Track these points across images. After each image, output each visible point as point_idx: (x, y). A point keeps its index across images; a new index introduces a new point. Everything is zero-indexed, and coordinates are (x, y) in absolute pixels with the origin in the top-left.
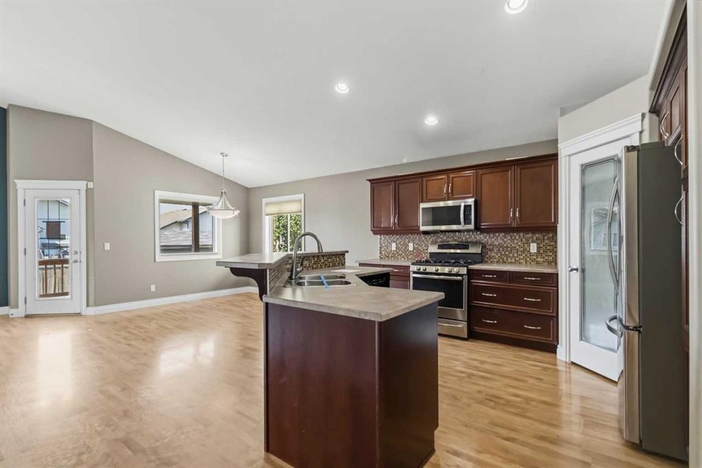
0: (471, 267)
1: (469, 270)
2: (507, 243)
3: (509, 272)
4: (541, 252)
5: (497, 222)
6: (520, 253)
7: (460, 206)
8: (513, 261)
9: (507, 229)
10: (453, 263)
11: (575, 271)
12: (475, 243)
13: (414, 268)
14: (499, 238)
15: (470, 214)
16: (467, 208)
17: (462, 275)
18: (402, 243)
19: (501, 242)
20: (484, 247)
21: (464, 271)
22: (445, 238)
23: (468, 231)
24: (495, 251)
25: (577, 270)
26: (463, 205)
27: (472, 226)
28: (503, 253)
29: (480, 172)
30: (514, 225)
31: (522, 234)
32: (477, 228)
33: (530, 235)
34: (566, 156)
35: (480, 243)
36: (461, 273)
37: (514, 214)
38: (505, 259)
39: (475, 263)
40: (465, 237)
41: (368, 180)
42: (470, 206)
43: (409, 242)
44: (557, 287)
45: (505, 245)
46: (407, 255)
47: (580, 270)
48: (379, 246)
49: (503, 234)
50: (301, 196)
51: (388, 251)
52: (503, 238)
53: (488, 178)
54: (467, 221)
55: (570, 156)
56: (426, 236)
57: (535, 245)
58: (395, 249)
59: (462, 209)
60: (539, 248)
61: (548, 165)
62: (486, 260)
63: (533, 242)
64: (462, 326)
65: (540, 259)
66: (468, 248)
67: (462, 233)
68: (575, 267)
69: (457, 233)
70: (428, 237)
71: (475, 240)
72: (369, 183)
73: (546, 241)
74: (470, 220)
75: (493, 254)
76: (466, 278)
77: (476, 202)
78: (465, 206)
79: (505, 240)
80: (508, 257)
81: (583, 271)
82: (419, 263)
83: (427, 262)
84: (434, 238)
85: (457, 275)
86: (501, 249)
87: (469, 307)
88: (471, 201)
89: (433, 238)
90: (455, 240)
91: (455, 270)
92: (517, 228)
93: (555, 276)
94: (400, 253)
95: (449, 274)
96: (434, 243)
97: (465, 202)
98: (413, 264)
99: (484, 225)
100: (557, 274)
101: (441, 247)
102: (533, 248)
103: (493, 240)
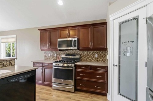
0: (76, 64)
1: (75, 65)
2: (88, 54)
3: (90, 66)
4: (99, 57)
5: (85, 46)
6: (92, 58)
7: (72, 40)
8: (90, 60)
9: (88, 49)
10: (70, 62)
11: (116, 66)
12: (78, 54)
13: (54, 64)
14: (85, 52)
15: (76, 43)
16: (75, 41)
17: (72, 67)
18: (52, 54)
19: (86, 54)
20: (80, 55)
21: (73, 65)
22: (68, 52)
23: (75, 50)
25: (117, 66)
26: (73, 40)
27: (76, 48)
29: (80, 28)
30: (91, 48)
31: (93, 51)
32: (78, 49)
33: (95, 52)
34: (112, 20)
35: (79, 54)
36: (72, 66)
37: (91, 44)
38: (87, 60)
39: (78, 61)
40: (74, 52)
41: (39, 30)
42: (76, 40)
43: (55, 53)
44: (107, 71)
46: (54, 58)
47: (118, 66)
50: (15, 36)
52: (87, 52)
53: (82, 30)
54: (75, 46)
55: (114, 20)
56: (61, 51)
57: (97, 55)
58: (50, 56)
59: (73, 41)
60: (98, 56)
61: (103, 27)
62: (81, 60)
63: (96, 54)
64: (72, 87)
65: (99, 60)
66: (75, 56)
67: (73, 51)
68: (116, 64)
70: (62, 52)
71: (77, 53)
72: (39, 31)
73: (100, 54)
74: (76, 45)
75: (84, 58)
76: (74, 68)
77: (78, 39)
78: (74, 40)
80: (88, 59)
81: (119, 66)
82: (56, 62)
83: (60, 62)
85: (71, 67)
86: (86, 56)
87: (75, 79)
88: (76, 39)
89: (63, 52)
90: (71, 53)
91: (70, 65)
92: (92, 49)
93: (107, 67)
94: (52, 57)
95: (68, 67)
96: (64, 54)
97: (74, 39)
98: (54, 62)
99: (81, 47)
100: (108, 67)
101: (66, 55)
102: (96, 56)
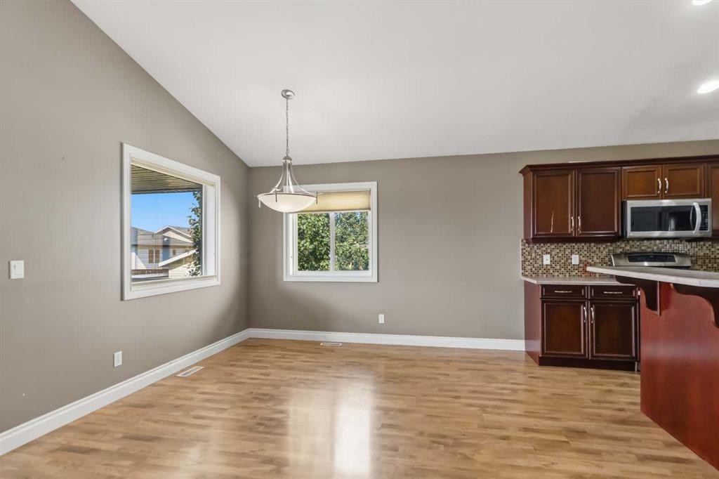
2: (715, 254)
14: (704, 247)
15: (706, 217)
16: (702, 208)
18: (560, 255)
19: (708, 252)
22: (628, 248)
24: (699, 263)
26: (695, 205)
27: (708, 233)
28: (710, 265)
29: (710, 165)
40: (656, 247)
42: (706, 207)
43: (572, 253)
45: (713, 256)
46: (569, 271)
48: (521, 259)
49: (710, 243)
50: (370, 185)
51: (536, 265)
52: (710, 247)
54: (701, 226)
58: (549, 263)
66: (674, 261)
67: (653, 242)
69: (645, 242)
74: (705, 224)
78: (700, 206)
79: (713, 249)
84: (611, 248)
86: (707, 261)
94: (558, 267)
103: (696, 250)
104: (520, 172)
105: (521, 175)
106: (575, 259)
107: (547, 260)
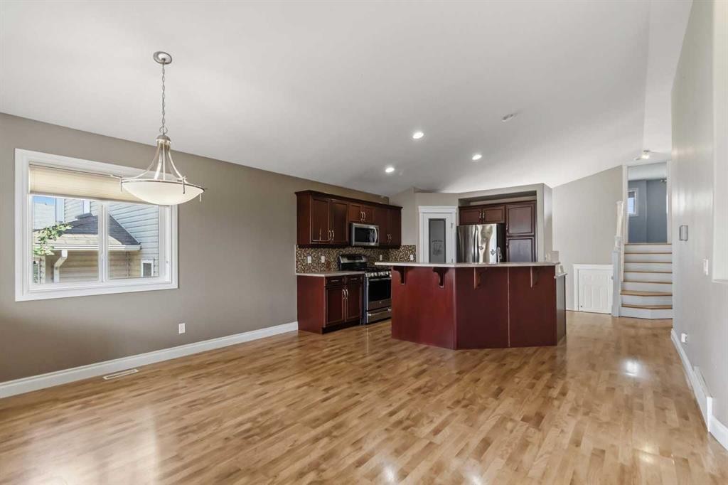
18: (316, 256)
43: (320, 255)
46: (320, 268)
48: (296, 259)
51: (304, 264)
58: (310, 262)
94: (315, 265)
104: (296, 193)
105: (295, 195)
106: (323, 259)
107: (309, 260)
